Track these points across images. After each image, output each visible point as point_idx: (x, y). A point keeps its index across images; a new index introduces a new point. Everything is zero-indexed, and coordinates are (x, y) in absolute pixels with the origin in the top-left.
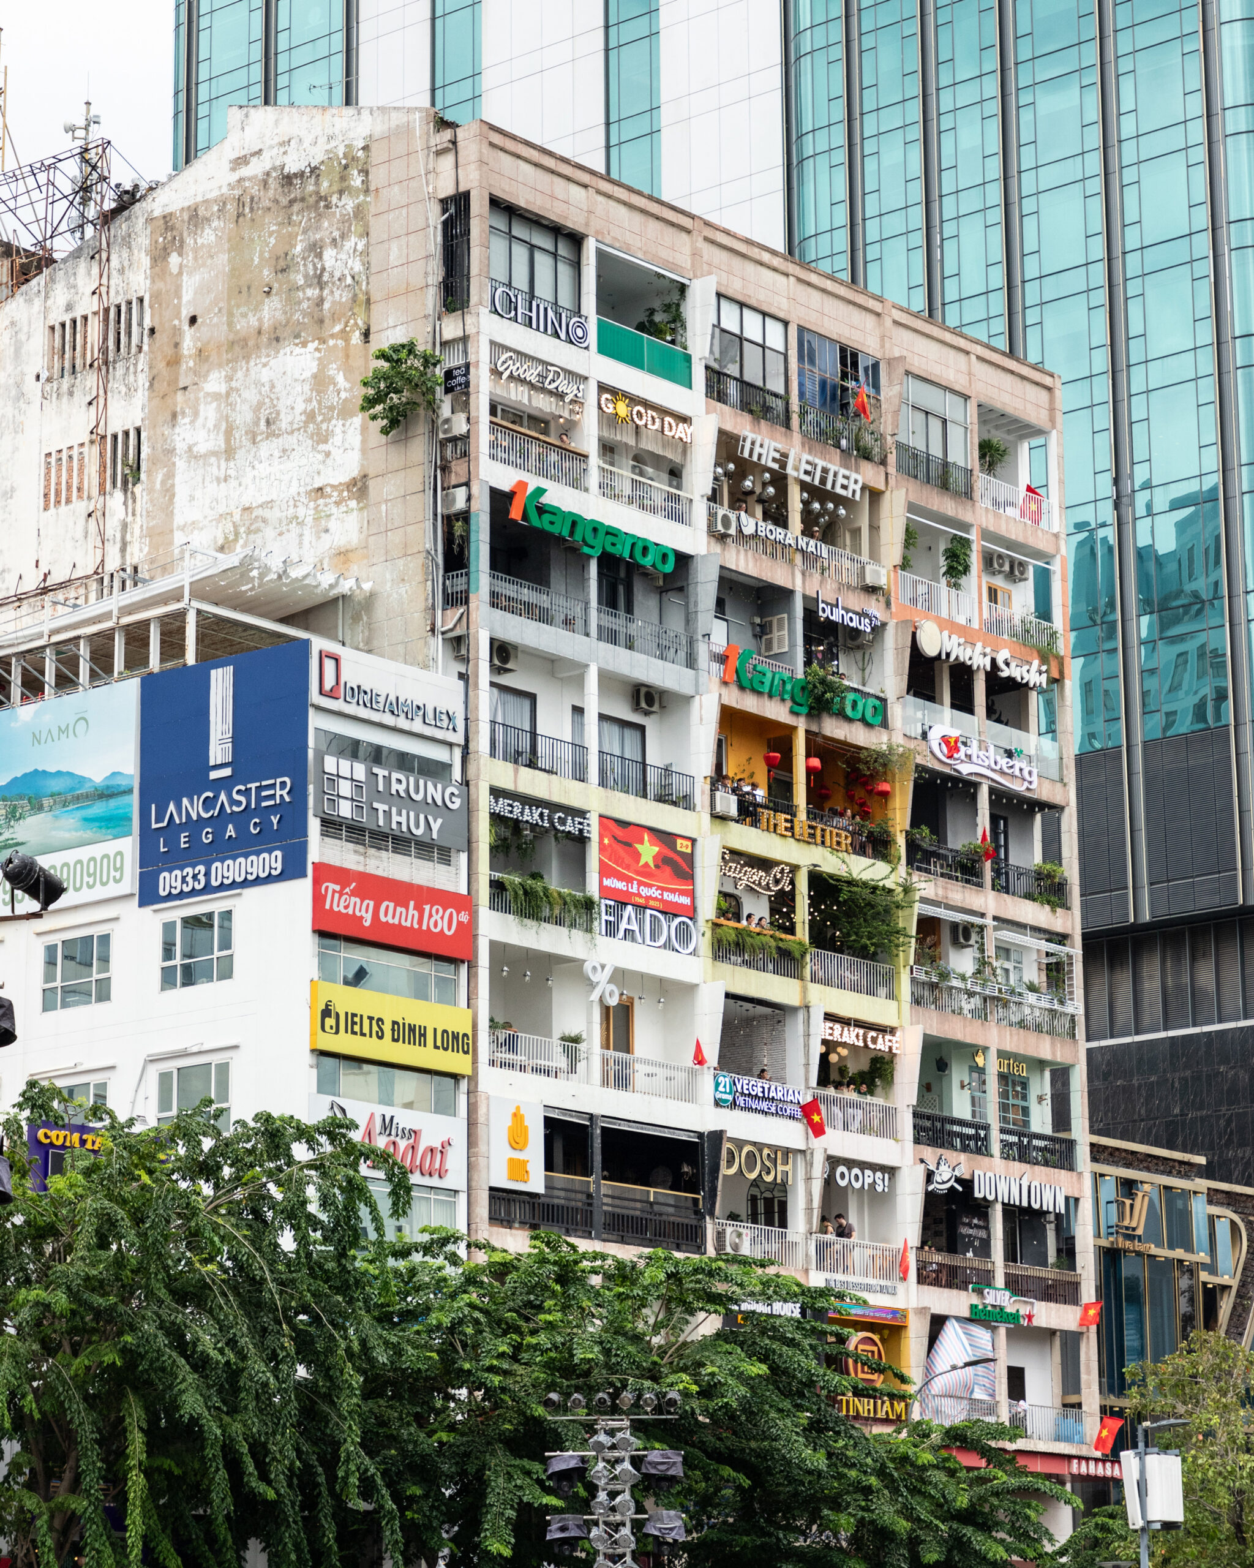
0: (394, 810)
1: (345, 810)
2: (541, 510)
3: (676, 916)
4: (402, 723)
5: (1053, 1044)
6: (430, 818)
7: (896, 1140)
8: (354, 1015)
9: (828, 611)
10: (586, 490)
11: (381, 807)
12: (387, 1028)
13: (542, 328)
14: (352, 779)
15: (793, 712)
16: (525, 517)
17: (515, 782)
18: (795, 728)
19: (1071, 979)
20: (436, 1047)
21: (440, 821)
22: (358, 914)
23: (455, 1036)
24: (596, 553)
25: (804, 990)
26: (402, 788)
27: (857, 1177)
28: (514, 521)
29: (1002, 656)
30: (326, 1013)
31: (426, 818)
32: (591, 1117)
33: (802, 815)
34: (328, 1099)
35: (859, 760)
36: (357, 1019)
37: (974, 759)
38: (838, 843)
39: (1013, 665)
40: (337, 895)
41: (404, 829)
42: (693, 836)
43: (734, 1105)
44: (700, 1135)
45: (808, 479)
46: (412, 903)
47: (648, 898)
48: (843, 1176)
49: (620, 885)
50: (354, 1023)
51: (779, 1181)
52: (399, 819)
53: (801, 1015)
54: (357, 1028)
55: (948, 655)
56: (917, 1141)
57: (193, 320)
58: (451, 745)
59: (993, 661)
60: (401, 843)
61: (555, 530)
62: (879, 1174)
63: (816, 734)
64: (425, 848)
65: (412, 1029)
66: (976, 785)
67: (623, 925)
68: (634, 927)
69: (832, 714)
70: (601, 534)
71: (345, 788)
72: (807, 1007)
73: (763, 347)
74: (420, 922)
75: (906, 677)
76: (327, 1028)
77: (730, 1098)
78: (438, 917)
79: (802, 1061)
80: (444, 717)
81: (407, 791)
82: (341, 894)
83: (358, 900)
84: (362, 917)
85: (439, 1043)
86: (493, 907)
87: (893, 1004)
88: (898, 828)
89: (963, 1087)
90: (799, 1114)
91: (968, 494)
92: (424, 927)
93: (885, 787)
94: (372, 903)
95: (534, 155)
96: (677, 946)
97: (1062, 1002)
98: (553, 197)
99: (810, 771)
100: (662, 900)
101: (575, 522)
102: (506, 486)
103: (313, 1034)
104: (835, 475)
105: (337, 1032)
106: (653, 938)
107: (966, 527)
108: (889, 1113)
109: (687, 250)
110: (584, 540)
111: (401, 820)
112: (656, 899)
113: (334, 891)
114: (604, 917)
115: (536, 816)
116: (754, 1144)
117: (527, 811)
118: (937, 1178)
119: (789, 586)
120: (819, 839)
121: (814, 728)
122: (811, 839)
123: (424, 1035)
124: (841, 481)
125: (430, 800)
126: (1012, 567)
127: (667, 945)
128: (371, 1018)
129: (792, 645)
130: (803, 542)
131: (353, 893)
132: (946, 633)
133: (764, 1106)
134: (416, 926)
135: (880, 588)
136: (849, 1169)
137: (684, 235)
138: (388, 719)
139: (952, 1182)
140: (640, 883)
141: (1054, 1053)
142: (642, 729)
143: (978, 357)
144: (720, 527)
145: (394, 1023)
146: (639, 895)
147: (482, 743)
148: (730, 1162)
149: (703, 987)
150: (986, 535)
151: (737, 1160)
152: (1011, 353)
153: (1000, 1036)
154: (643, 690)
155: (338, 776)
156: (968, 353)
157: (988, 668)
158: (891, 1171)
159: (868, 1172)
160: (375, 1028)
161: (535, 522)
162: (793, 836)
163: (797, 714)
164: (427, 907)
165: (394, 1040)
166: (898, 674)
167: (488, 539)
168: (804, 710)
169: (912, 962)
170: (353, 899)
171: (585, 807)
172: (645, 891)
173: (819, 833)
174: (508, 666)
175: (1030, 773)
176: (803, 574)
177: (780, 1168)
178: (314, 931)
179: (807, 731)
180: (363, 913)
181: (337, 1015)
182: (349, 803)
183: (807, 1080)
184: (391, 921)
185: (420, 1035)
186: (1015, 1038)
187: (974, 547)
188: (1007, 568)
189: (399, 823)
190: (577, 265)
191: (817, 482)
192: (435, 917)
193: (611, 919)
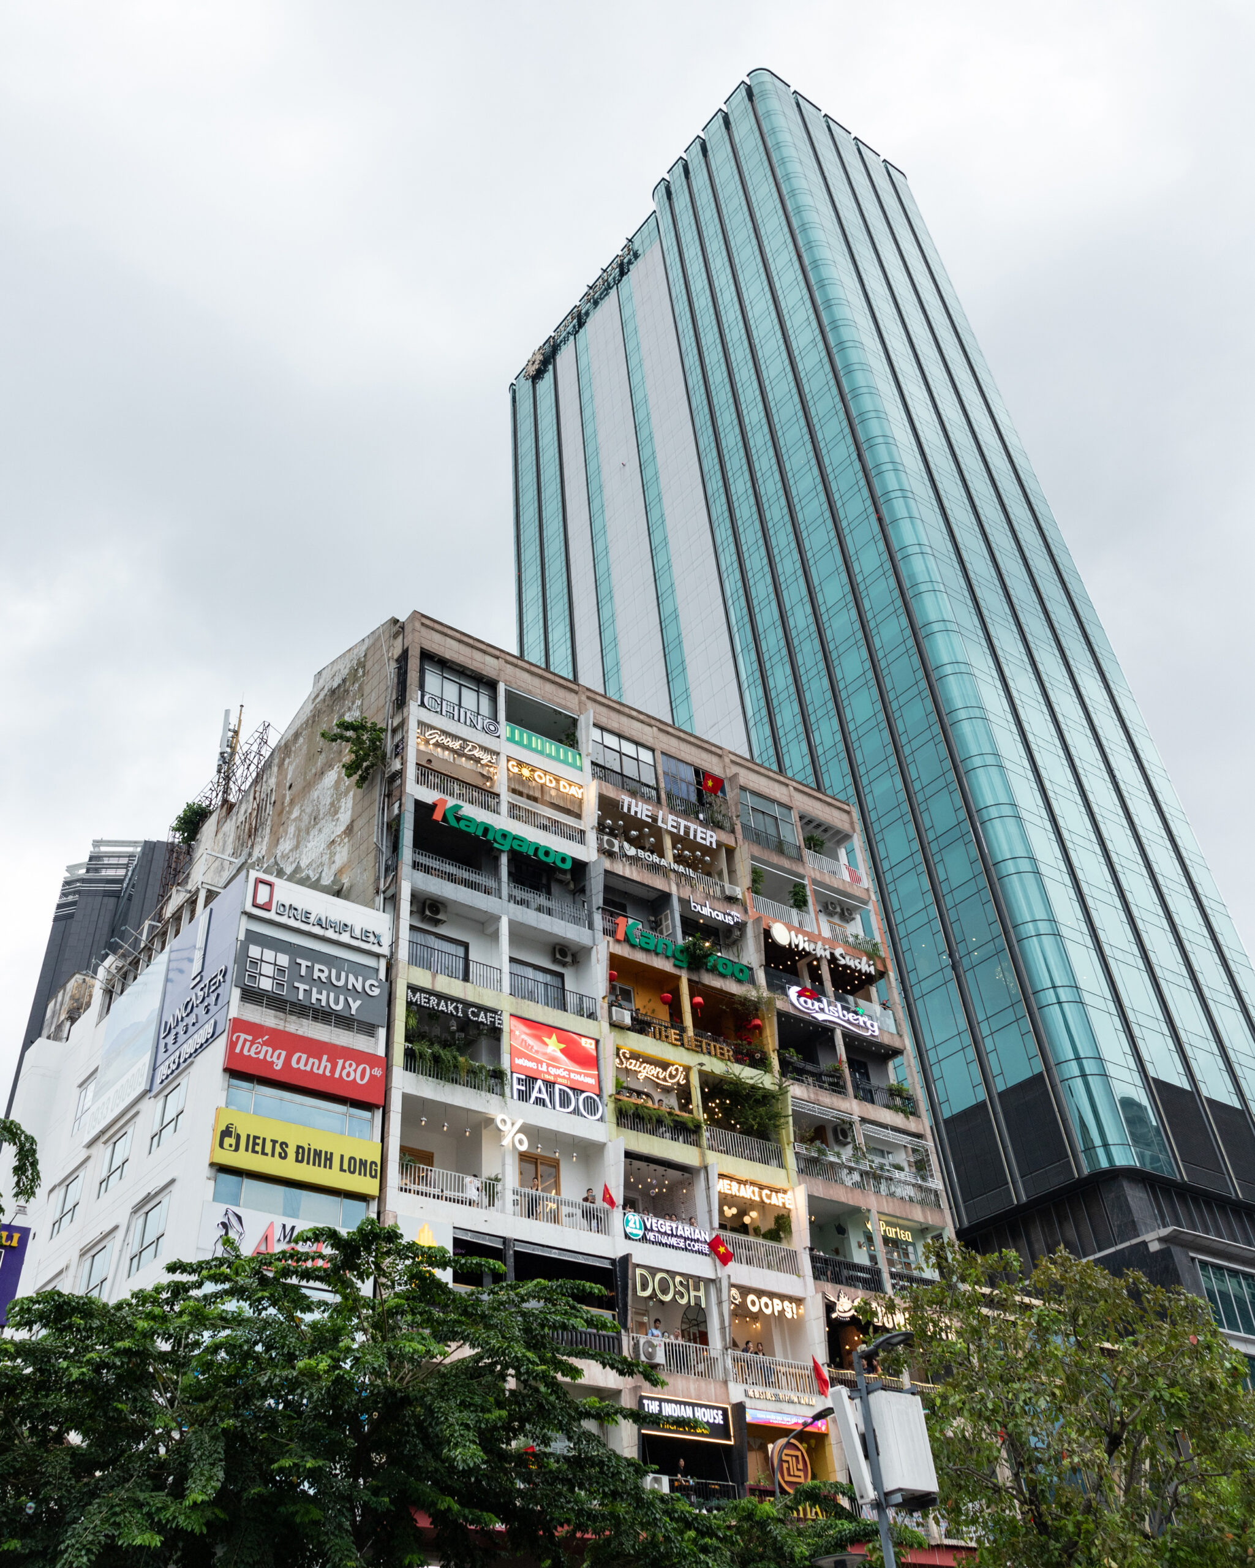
0: (314, 990)
1: (266, 984)
2: (458, 819)
3: (583, 1092)
4: (330, 934)
5: (923, 1211)
6: (350, 1000)
7: (799, 1276)
8: (255, 1138)
9: (699, 908)
10: (499, 813)
11: (302, 987)
12: (291, 1151)
13: (462, 720)
14: (275, 965)
15: (675, 966)
16: (445, 819)
17: (433, 983)
18: (679, 977)
19: (930, 1165)
20: (342, 1170)
21: (359, 1002)
22: (268, 1059)
23: (363, 1163)
24: (506, 848)
25: (703, 1155)
26: (323, 976)
27: (767, 1305)
28: (437, 822)
29: (838, 952)
30: (226, 1133)
31: (346, 1000)
32: (505, 1240)
33: (690, 1032)
34: (223, 1207)
35: (734, 1003)
36: (260, 1141)
37: (826, 1010)
38: (722, 1054)
39: (848, 958)
40: (248, 1044)
41: (324, 1003)
42: (597, 1037)
43: (644, 1239)
44: (613, 1261)
45: (675, 831)
46: (325, 1057)
47: (556, 1076)
48: (753, 1303)
49: (532, 1065)
50: (255, 1144)
51: (692, 1303)
52: (319, 997)
53: (702, 1175)
54: (258, 1148)
55: (797, 946)
56: (816, 1277)
57: (290, 786)
58: (378, 956)
59: (832, 954)
60: (323, 1015)
61: (471, 830)
62: (786, 1303)
63: (697, 983)
64: (345, 1021)
65: (318, 1153)
66: (833, 1030)
67: (535, 1094)
68: (544, 1096)
69: (708, 970)
70: (509, 839)
71: (268, 970)
72: (706, 1168)
73: (637, 760)
74: (333, 1071)
75: (763, 952)
76: (226, 1145)
77: (641, 1233)
78: (351, 1070)
79: (706, 1209)
80: (371, 935)
81: (329, 977)
82: (253, 1043)
83: (270, 1050)
84: (273, 1062)
85: (345, 1167)
86: (407, 1067)
87: (782, 1172)
88: (771, 1048)
89: (860, 1246)
90: (706, 1249)
91: (800, 859)
92: (337, 1075)
93: (758, 1022)
94: (284, 1053)
95: (458, 635)
96: (585, 1114)
97: (924, 1179)
98: (472, 659)
99: (694, 1007)
100: (569, 1079)
101: (486, 830)
102: (429, 801)
103: (212, 1151)
104: (695, 831)
105: (237, 1149)
106: (562, 1105)
107: (802, 877)
108: (792, 1256)
109: (576, 701)
110: (495, 840)
111: (321, 997)
112: (563, 1077)
113: (245, 1040)
114: (516, 1086)
115: (451, 1008)
116: (667, 1272)
117: (443, 1003)
118: (839, 1307)
119: (667, 890)
120: (705, 1050)
121: (695, 978)
122: (698, 1049)
123: (331, 1160)
124: (699, 835)
125: (350, 987)
126: (842, 910)
127: (576, 1111)
128: (274, 1142)
129: (674, 927)
130: (675, 866)
131: (265, 1043)
132: (793, 933)
133: (673, 1241)
134: (328, 1074)
135: (737, 899)
136: (759, 1298)
137: (573, 695)
138: (317, 930)
139: (853, 1312)
140: (548, 1065)
141: (925, 1217)
142: (561, 976)
143: (795, 788)
144: (606, 846)
145: (298, 1147)
146: (548, 1073)
147: (403, 953)
148: (644, 1287)
149: (609, 1144)
150: (815, 882)
151: (651, 1284)
152: (819, 789)
153: (878, 1202)
154: (558, 947)
155: (262, 961)
156: (787, 785)
157: (829, 957)
158: (798, 1301)
159: (776, 1301)
160: (278, 1149)
161: (453, 822)
162: (682, 1045)
163: (680, 968)
164: (340, 1062)
165: (297, 1160)
166: (758, 951)
167: (412, 828)
168: (685, 965)
169: (792, 1139)
170: (265, 1048)
171: (497, 1007)
172: (553, 1071)
173: (704, 1046)
174: (439, 917)
175: (872, 1026)
176: (678, 885)
177: (693, 1293)
178: (226, 1070)
179: (689, 980)
180: (275, 1059)
181: (238, 1137)
182: (271, 980)
183: (711, 1223)
184: (302, 1067)
185: (326, 1159)
186: (891, 1204)
187: (808, 889)
188: (838, 910)
189: (319, 1000)
190: (494, 700)
191: (682, 833)
192: (348, 1069)
193: (523, 1088)
